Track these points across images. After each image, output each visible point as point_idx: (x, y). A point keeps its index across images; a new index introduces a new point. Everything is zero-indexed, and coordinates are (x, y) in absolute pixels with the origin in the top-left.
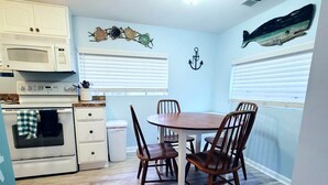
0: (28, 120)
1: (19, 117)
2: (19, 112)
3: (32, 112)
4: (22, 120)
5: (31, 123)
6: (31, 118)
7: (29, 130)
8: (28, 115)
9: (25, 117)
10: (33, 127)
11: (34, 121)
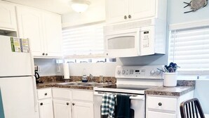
0: (108, 103)
1: (103, 100)
2: (104, 95)
3: (112, 97)
4: (105, 102)
5: (110, 106)
6: (111, 101)
7: (108, 111)
8: (109, 98)
9: (107, 100)
10: (111, 109)
11: (112, 105)
